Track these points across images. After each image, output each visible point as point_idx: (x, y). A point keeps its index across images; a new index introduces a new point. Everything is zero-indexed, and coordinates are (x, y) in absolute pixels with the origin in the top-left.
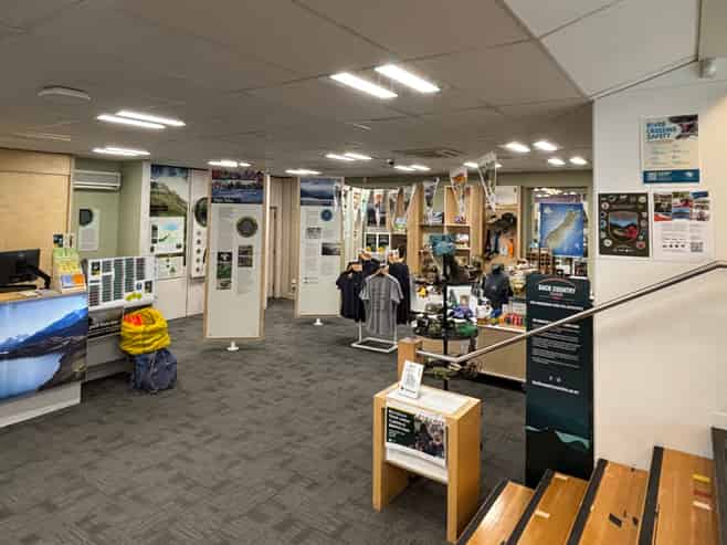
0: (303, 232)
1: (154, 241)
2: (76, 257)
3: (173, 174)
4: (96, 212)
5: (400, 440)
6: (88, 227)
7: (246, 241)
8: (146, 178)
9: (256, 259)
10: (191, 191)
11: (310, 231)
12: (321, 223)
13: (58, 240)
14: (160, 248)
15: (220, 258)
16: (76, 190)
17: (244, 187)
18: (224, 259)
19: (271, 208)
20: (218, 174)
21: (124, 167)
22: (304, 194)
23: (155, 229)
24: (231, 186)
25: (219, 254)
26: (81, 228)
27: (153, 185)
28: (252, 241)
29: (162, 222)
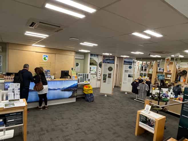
0: (124, 71)
1: (90, 71)
2: (76, 73)
3: (95, 56)
4: (79, 64)
5: (143, 122)
6: (78, 67)
7: (110, 72)
8: (89, 57)
9: (112, 76)
10: (98, 60)
11: (126, 71)
12: (129, 69)
13: (72, 69)
14: (92, 72)
15: (104, 76)
16: (76, 59)
17: (110, 60)
18: (105, 76)
19: (116, 65)
20: (104, 56)
21: (85, 54)
22: (125, 62)
23: (91, 68)
24: (107, 59)
25: (104, 75)
26: (76, 67)
27: (91, 58)
28: (112, 72)
29: (92, 66)
